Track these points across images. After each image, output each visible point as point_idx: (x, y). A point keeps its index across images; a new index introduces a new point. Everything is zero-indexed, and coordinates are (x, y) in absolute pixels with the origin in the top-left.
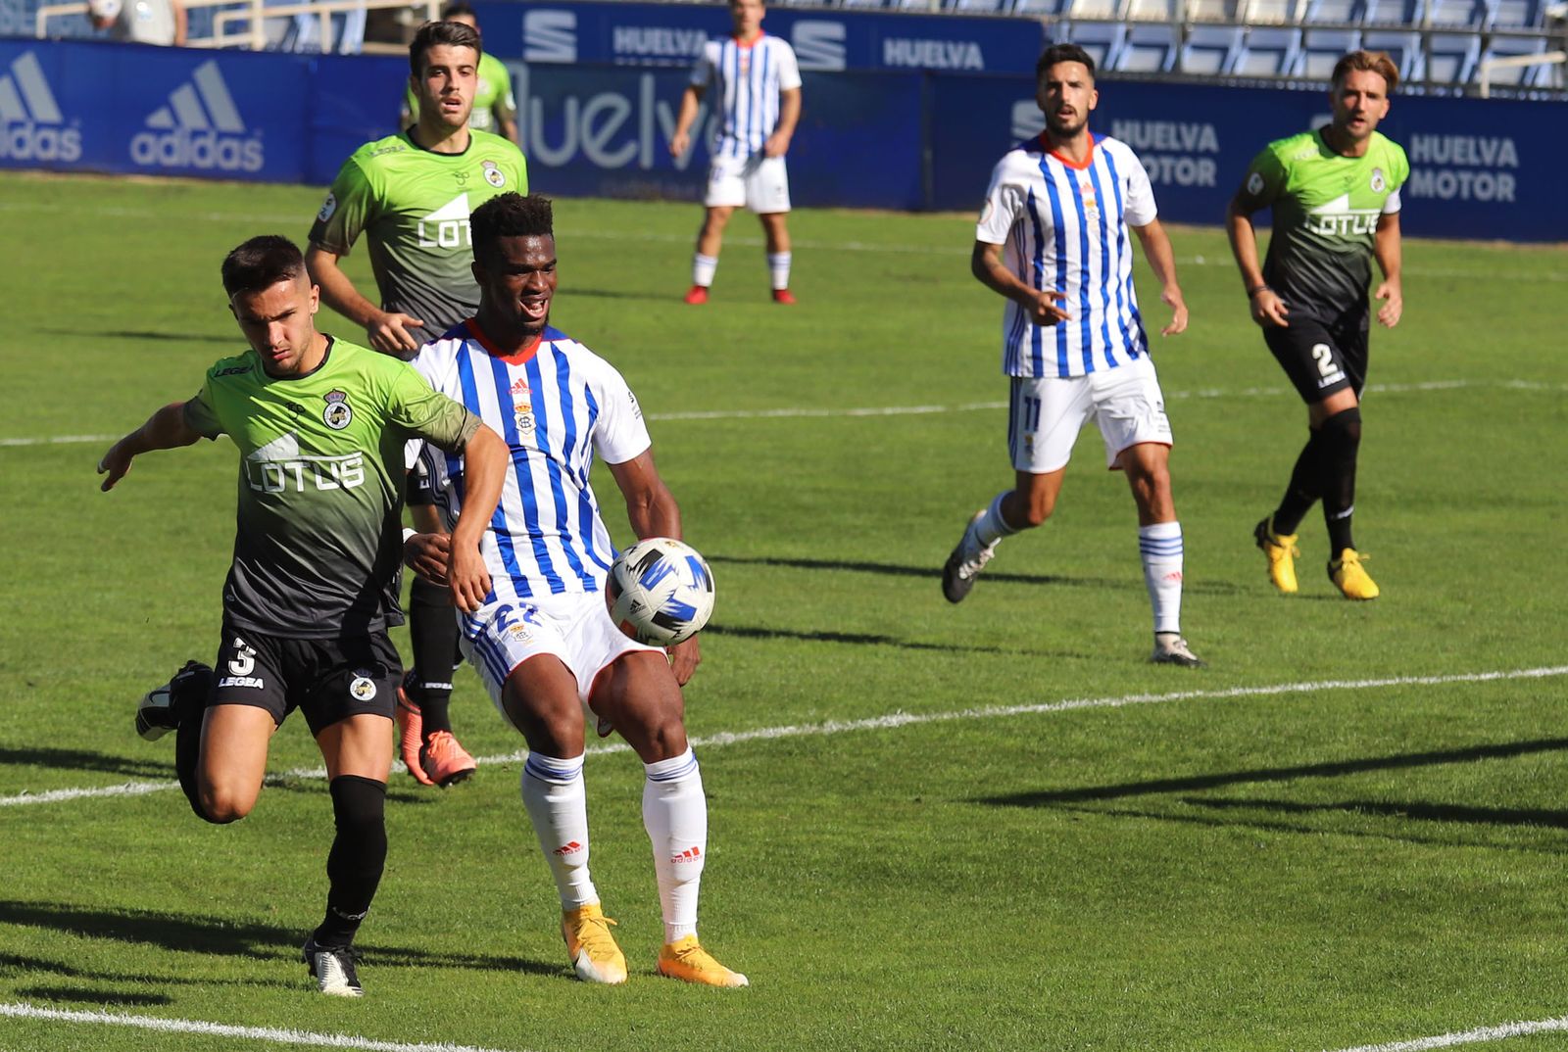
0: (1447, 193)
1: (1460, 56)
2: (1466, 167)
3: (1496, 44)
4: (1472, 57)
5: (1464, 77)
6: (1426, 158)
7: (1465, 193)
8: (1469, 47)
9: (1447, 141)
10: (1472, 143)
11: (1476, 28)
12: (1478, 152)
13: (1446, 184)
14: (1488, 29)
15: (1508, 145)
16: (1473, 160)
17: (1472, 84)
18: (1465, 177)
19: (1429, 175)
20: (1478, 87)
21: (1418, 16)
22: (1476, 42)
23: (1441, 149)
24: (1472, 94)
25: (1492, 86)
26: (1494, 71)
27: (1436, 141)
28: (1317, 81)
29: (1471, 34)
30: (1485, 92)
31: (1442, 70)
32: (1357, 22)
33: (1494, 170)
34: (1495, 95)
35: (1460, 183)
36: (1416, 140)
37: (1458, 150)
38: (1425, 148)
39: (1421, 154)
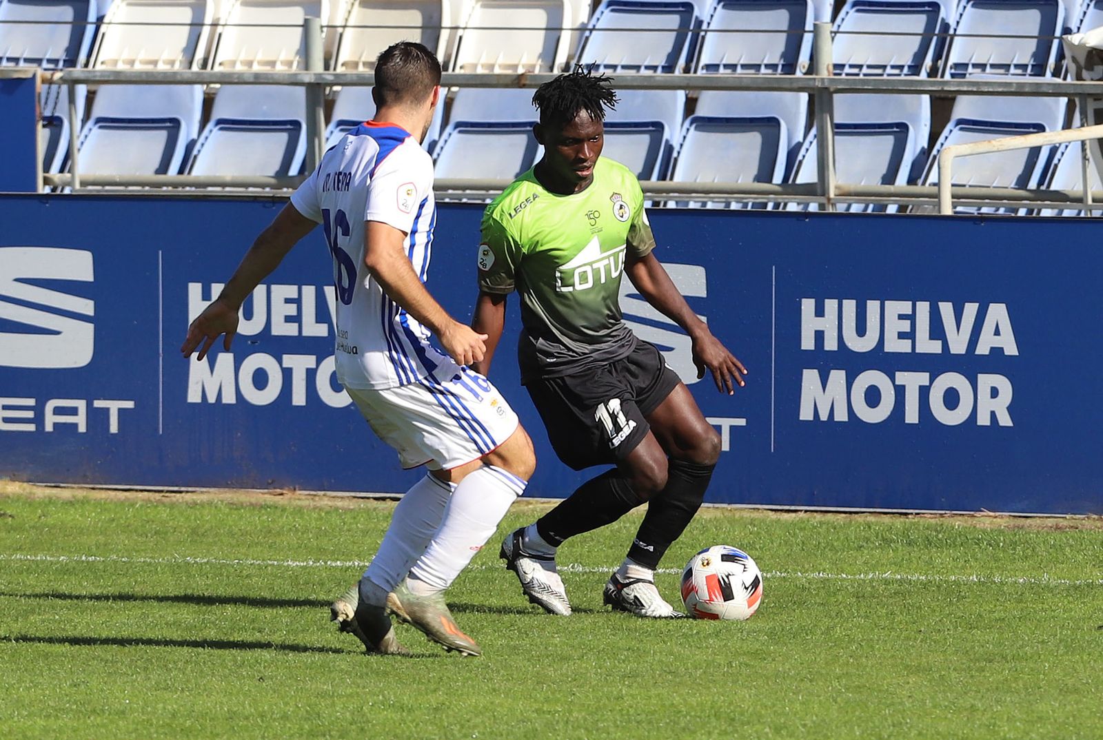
0: (876, 416)
1: (895, 133)
2: (914, 362)
3: (968, 108)
4: (918, 138)
5: (902, 181)
6: (831, 344)
7: (912, 415)
8: (916, 118)
9: (873, 308)
10: (923, 308)
11: (924, 78)
12: (937, 331)
13: (873, 396)
14: (948, 78)
15: (998, 313)
16: (927, 346)
17: (920, 190)
18: (912, 381)
19: (838, 377)
20: (933, 193)
21: (806, 57)
23: (861, 330)
24: (922, 209)
25: (962, 194)
26: (963, 163)
27: (850, 307)
30: (947, 206)
33: (971, 365)
34: (967, 209)
35: (900, 393)
36: (808, 305)
37: (895, 326)
38: (828, 324)
39: (819, 336)
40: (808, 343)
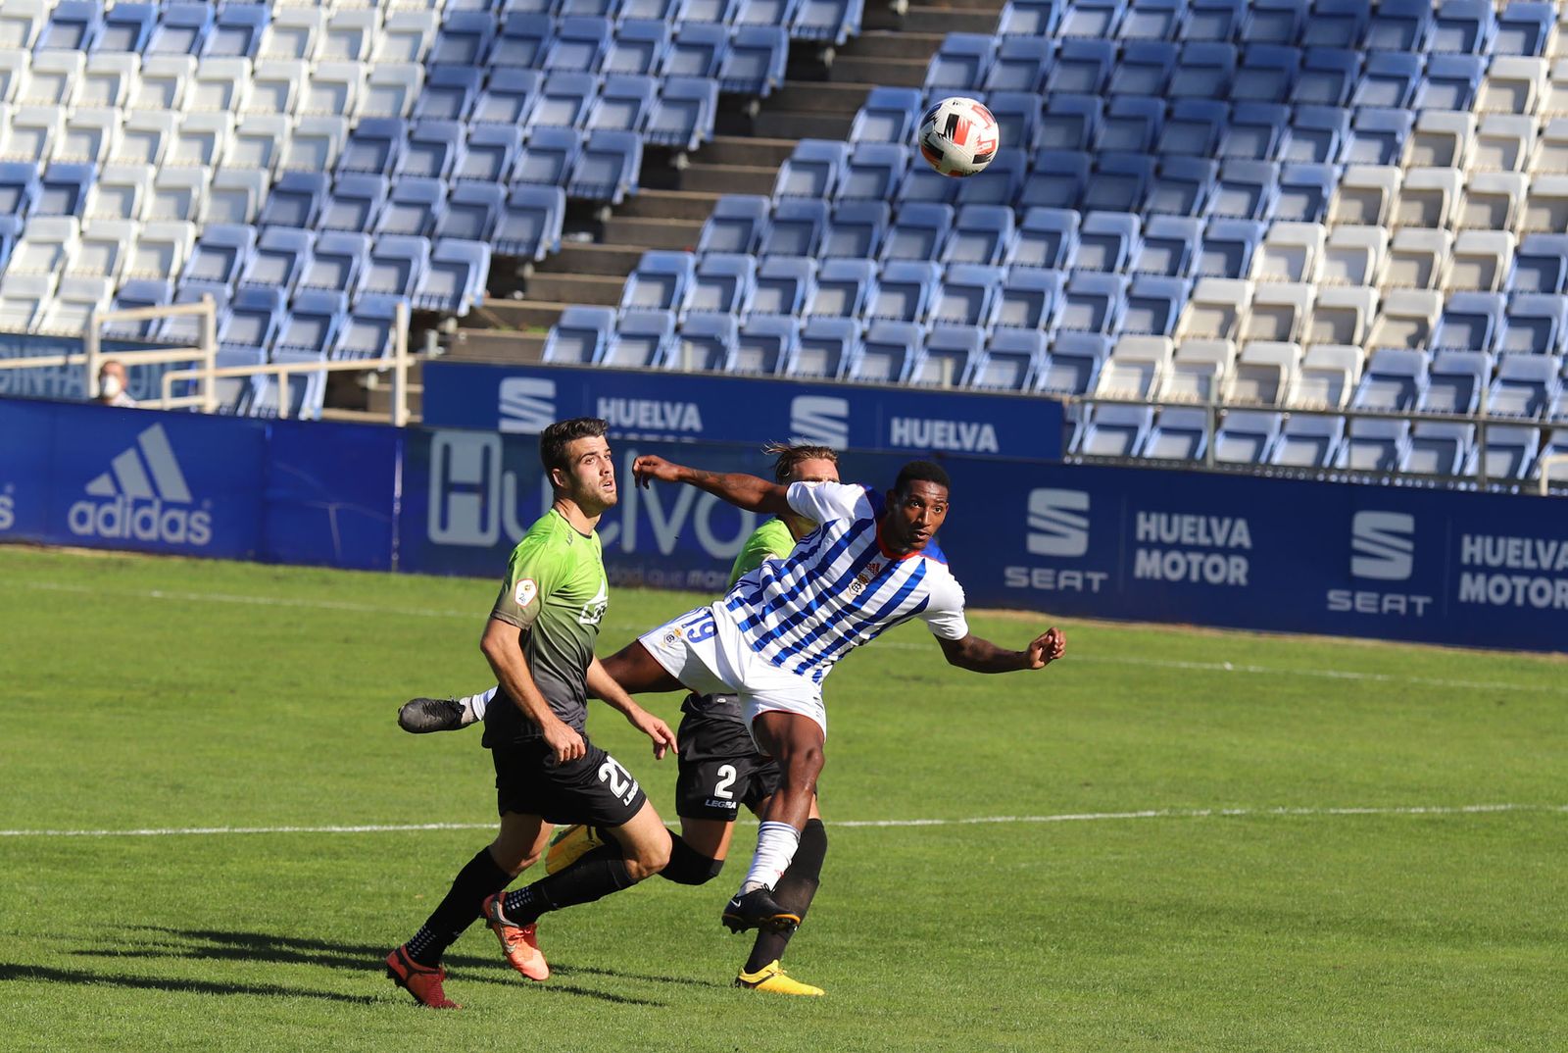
0: (1500, 600)
1: (1518, 450)
2: (1521, 572)
3: (1558, 437)
4: (1531, 452)
5: (1521, 474)
6: (1478, 560)
7: (1519, 600)
8: (1530, 441)
9: (1501, 542)
10: (1528, 544)
11: (1535, 419)
12: (1535, 556)
13: (1499, 589)
14: (1549, 420)
16: (1529, 564)
17: (1530, 480)
18: (1520, 582)
20: (1537, 483)
21: (1473, 406)
22: (1536, 434)
23: (1495, 552)
24: (1531, 491)
25: (1551, 483)
26: (1553, 466)
27: (1489, 541)
28: (1361, 472)
29: (1532, 426)
30: (1544, 490)
31: (1498, 465)
32: (1406, 411)
34: (1554, 492)
35: (1514, 588)
36: (1467, 540)
37: (1512, 552)
38: (1477, 549)
39: (1472, 556)
40: (1466, 559)
